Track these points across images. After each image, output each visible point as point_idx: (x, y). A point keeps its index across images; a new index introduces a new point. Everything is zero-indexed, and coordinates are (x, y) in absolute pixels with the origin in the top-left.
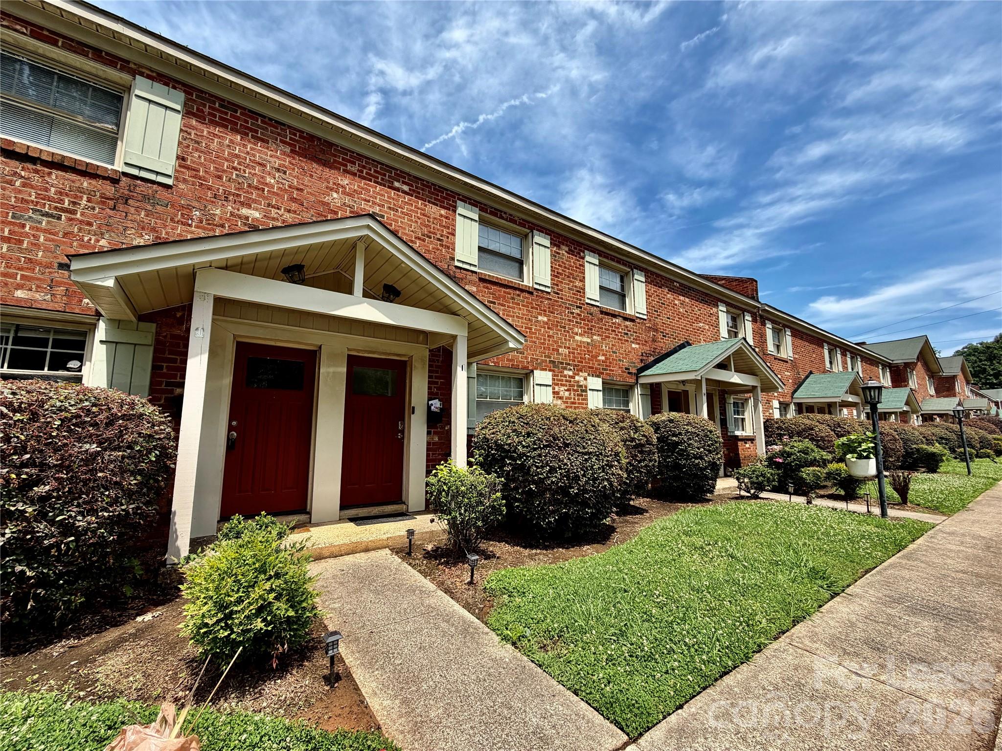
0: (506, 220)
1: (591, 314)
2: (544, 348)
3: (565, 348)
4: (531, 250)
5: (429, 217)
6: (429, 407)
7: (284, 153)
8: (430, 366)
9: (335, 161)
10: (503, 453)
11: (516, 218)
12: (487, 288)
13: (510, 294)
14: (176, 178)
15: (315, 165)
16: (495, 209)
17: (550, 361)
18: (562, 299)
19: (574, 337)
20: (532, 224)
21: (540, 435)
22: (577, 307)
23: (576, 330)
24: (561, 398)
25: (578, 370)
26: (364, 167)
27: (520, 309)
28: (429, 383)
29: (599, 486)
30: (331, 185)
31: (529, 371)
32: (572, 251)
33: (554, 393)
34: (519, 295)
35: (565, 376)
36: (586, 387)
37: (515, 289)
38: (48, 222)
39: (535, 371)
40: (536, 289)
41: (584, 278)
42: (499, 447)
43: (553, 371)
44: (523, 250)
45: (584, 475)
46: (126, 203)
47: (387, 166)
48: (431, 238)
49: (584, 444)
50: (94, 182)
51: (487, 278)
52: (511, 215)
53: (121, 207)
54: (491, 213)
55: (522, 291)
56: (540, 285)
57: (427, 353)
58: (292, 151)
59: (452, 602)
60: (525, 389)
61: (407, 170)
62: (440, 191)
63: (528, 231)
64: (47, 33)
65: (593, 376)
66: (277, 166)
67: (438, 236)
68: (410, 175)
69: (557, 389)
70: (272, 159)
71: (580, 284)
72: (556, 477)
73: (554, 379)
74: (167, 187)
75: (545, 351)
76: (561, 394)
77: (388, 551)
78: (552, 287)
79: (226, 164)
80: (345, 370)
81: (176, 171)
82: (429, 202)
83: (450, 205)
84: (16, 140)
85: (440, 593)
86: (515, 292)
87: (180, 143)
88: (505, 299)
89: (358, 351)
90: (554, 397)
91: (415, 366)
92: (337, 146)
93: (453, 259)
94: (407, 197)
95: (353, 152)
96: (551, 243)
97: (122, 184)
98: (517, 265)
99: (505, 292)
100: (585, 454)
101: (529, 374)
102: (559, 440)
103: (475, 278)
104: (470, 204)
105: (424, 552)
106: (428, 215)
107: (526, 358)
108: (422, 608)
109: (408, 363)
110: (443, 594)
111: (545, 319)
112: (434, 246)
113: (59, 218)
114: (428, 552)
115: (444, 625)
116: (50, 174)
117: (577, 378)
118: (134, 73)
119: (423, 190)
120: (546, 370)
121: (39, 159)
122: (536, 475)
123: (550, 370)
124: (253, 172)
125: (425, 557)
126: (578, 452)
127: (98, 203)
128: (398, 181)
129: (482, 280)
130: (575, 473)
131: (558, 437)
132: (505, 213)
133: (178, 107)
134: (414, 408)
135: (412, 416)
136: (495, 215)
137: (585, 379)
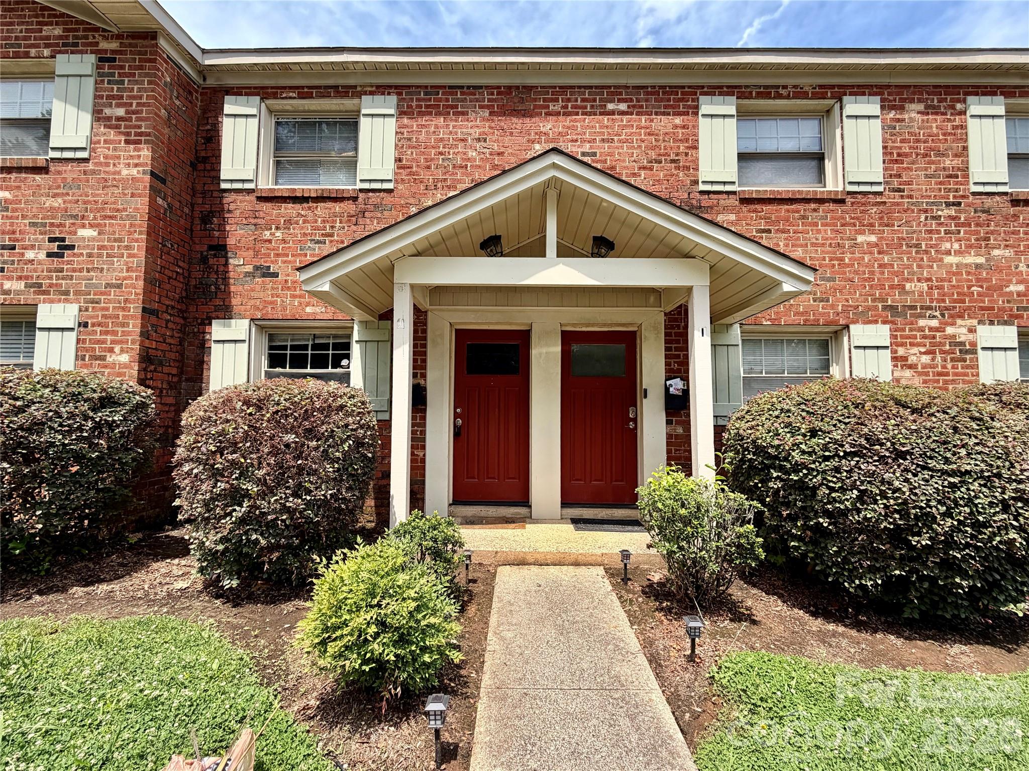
0: (788, 97)
1: (987, 211)
2: (871, 287)
3: (919, 280)
4: (838, 132)
5: (657, 135)
6: (667, 389)
7: (483, 119)
8: (666, 334)
9: (535, 107)
10: (767, 459)
11: (806, 89)
12: (755, 211)
13: (798, 211)
14: (396, 181)
15: (515, 120)
16: (766, 87)
17: (885, 308)
18: (911, 197)
19: (941, 260)
20: (840, 86)
21: (837, 435)
22: (948, 205)
23: (948, 245)
24: (910, 367)
25: (952, 315)
26: (569, 100)
27: (819, 231)
28: (666, 357)
29: (991, 539)
30: (532, 137)
31: (840, 328)
32: (934, 107)
33: (895, 359)
34: (815, 210)
35: (921, 329)
36: (974, 344)
37: (807, 201)
38: (319, 248)
39: (852, 327)
40: (849, 193)
41: (965, 148)
42: (760, 450)
43: (893, 322)
44: (825, 137)
45: (948, 514)
46: (364, 217)
47: (596, 87)
48: (660, 162)
49: (949, 455)
50: (342, 205)
51: (754, 196)
52: (795, 87)
53: (361, 221)
54: (760, 95)
55: (821, 201)
56: (859, 183)
57: (662, 318)
58: (491, 114)
59: (654, 684)
60: (832, 355)
61: (622, 81)
62: (671, 93)
63: (832, 102)
64: (306, 90)
65: (992, 323)
66: (477, 136)
67: (673, 157)
68: (628, 87)
69: (901, 351)
70: (472, 131)
71: (957, 162)
72: (875, 511)
73: (893, 337)
74: (390, 191)
75: (872, 292)
76: (912, 359)
77: (601, 571)
78: (887, 183)
79: (433, 151)
80: (559, 349)
81: (396, 174)
82: (656, 114)
83: (689, 107)
84: (296, 187)
85: (642, 660)
86: (807, 206)
87: (396, 145)
88: (788, 220)
89: (574, 325)
90: (896, 366)
91: (645, 337)
92: (537, 87)
93: (696, 182)
94: (625, 118)
95: (555, 87)
96: (883, 108)
97: (360, 200)
98: (814, 163)
99: (788, 211)
100: (953, 474)
101: (840, 331)
102: (882, 445)
103: (733, 201)
104: (720, 94)
105: (648, 583)
106: (657, 132)
107: (833, 306)
108: (606, 678)
109: (638, 334)
110: (646, 663)
111: (873, 238)
112: (665, 172)
113: (325, 243)
114: (651, 586)
115: (625, 722)
116: (317, 207)
117: (950, 330)
118: (359, 95)
119: (647, 100)
120: (876, 322)
121: (310, 197)
122: (829, 503)
123: (884, 322)
124: (457, 151)
125: (644, 592)
126: (930, 469)
127: (346, 222)
128: (612, 101)
129: (746, 201)
130: (921, 508)
131: (878, 440)
132: (785, 87)
133: (392, 111)
134: (646, 390)
135: (644, 401)
136: (767, 96)
137: (972, 330)
